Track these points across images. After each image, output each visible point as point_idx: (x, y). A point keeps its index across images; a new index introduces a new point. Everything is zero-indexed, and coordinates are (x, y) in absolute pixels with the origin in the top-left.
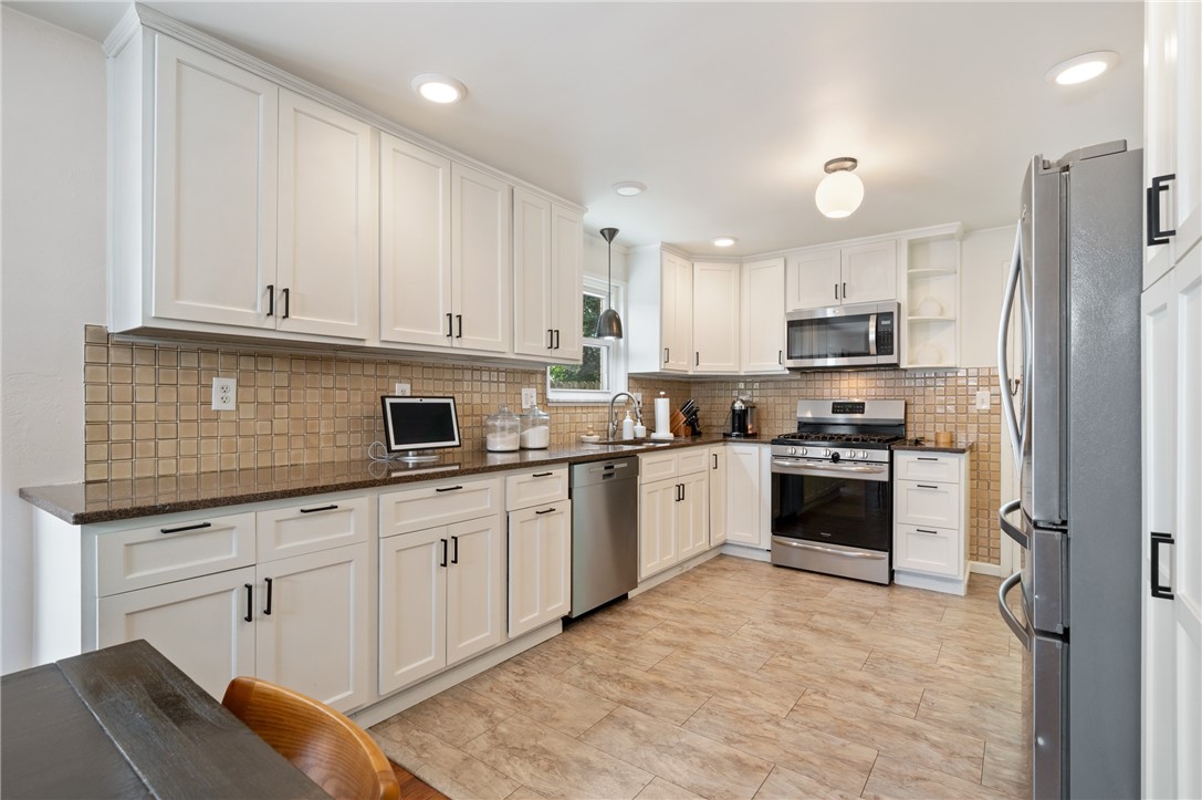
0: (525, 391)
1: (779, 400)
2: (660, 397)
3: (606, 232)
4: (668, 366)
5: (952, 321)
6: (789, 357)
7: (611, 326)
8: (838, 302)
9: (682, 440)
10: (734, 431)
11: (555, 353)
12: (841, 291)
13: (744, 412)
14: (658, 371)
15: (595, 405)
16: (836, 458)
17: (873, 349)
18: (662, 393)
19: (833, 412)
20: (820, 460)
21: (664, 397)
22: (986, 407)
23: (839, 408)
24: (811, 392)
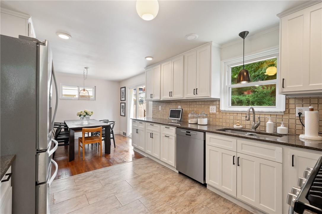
0: (211, 107)
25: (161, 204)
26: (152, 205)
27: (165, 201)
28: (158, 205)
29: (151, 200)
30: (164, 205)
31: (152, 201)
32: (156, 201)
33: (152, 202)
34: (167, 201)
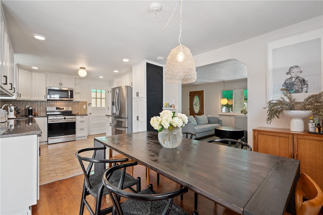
5: (79, 93)
8: (60, 86)
12: (61, 84)
13: (32, 110)
16: (65, 118)
17: (69, 97)
18: (11, 105)
19: (56, 109)
20: (61, 119)
22: (85, 108)
24: (49, 105)
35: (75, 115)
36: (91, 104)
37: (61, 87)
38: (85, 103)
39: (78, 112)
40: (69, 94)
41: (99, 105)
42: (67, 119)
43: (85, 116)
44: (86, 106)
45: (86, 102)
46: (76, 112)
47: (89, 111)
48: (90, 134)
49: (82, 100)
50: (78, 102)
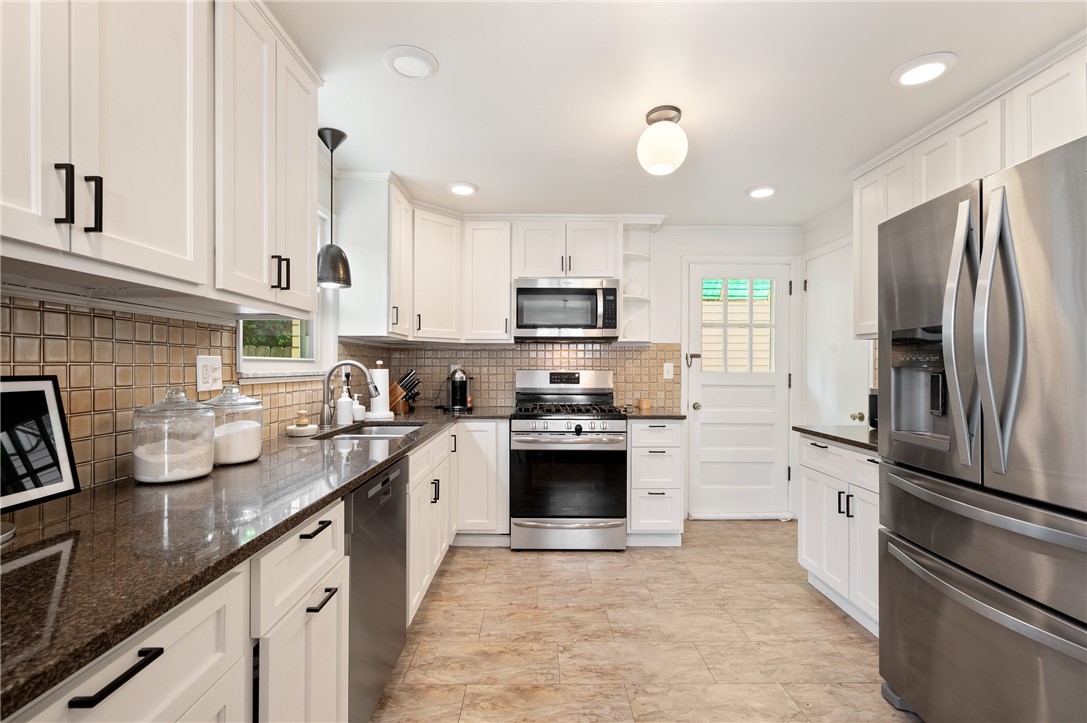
0: (203, 360)
1: (493, 370)
2: (376, 367)
3: (328, 135)
4: (397, 329)
6: (519, 327)
7: (335, 269)
8: (563, 274)
9: (402, 418)
10: (454, 404)
11: (281, 296)
12: (566, 264)
13: (463, 384)
14: (384, 334)
15: (303, 380)
16: (579, 431)
17: (600, 323)
18: (380, 362)
19: (551, 382)
20: (562, 433)
21: (383, 367)
22: (671, 377)
23: (555, 378)
24: (525, 362)
25: (577, 688)
26: (607, 697)
27: (556, 690)
28: (589, 689)
29: (596, 715)
30: (570, 681)
31: (596, 711)
32: (584, 704)
33: (597, 707)
34: (550, 689)
35: (625, 418)
36: (698, 356)
37: (570, 274)
38: (670, 351)
39: (637, 395)
40: (600, 310)
41: (738, 364)
42: (589, 436)
43: (670, 424)
44: (678, 367)
45: (676, 348)
46: (629, 395)
47: (689, 393)
48: (696, 515)
49: (655, 338)
50: (639, 348)
